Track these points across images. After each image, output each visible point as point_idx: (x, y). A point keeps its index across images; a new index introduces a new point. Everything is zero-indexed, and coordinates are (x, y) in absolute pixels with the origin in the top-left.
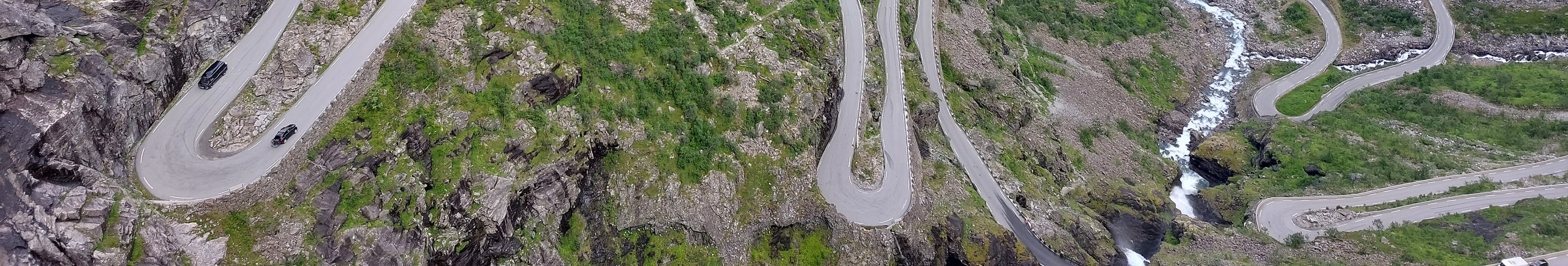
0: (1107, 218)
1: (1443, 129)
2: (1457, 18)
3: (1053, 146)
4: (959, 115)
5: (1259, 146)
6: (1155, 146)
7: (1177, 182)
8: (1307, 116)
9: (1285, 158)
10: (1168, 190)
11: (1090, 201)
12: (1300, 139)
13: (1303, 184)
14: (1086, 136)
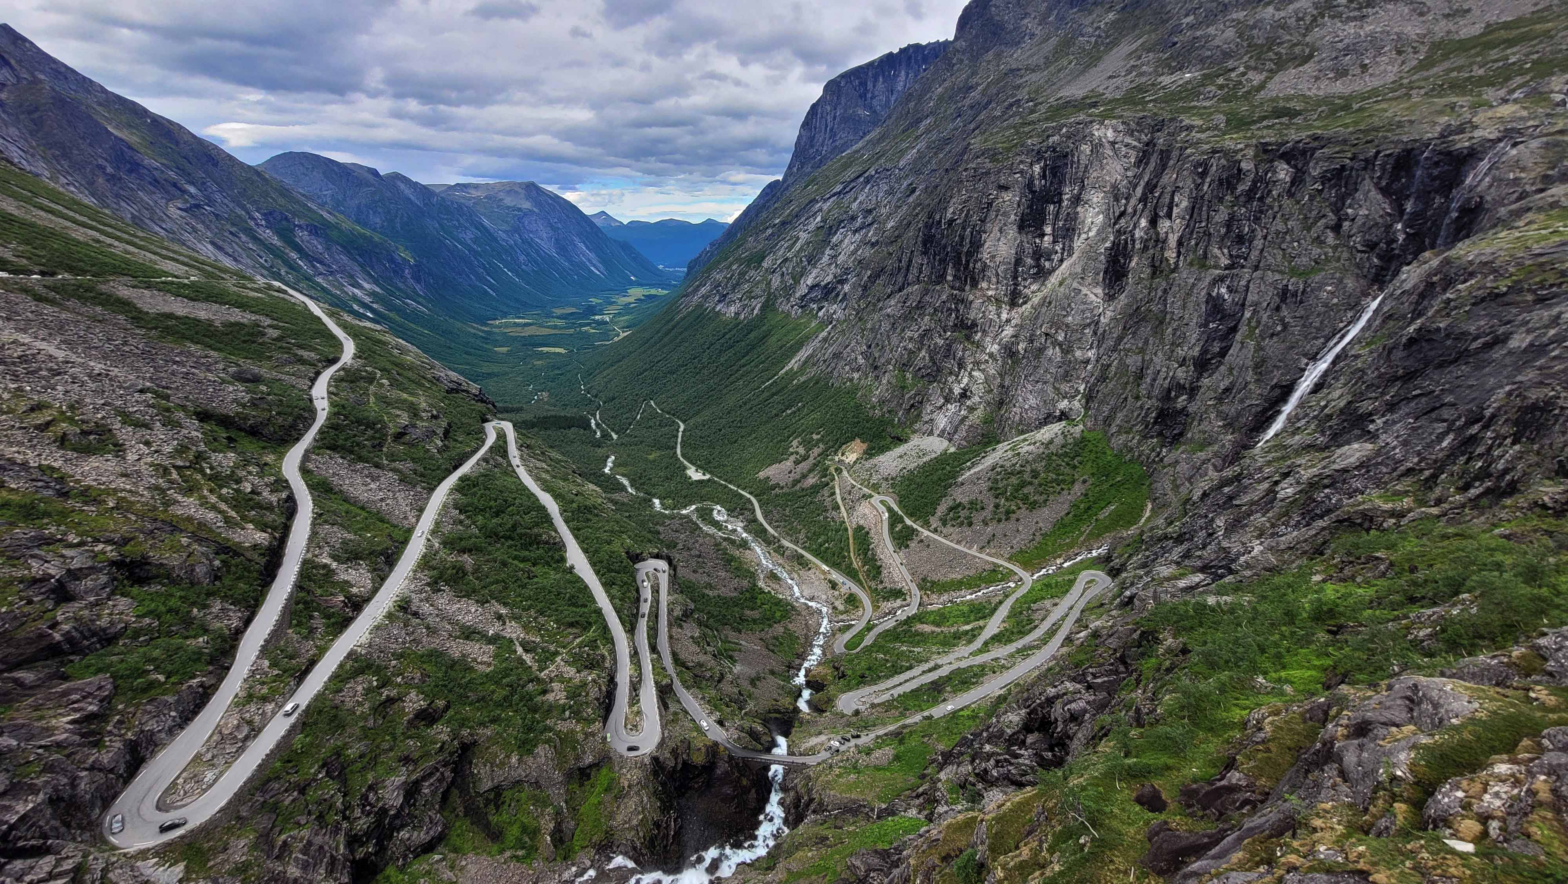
0: (765, 722)
1: (917, 644)
2: (921, 588)
3: (736, 690)
4: (684, 683)
5: (837, 669)
6: (789, 678)
7: (800, 695)
8: (859, 649)
9: (849, 672)
10: (796, 701)
11: (757, 715)
12: (856, 661)
13: (858, 684)
14: (753, 682)
